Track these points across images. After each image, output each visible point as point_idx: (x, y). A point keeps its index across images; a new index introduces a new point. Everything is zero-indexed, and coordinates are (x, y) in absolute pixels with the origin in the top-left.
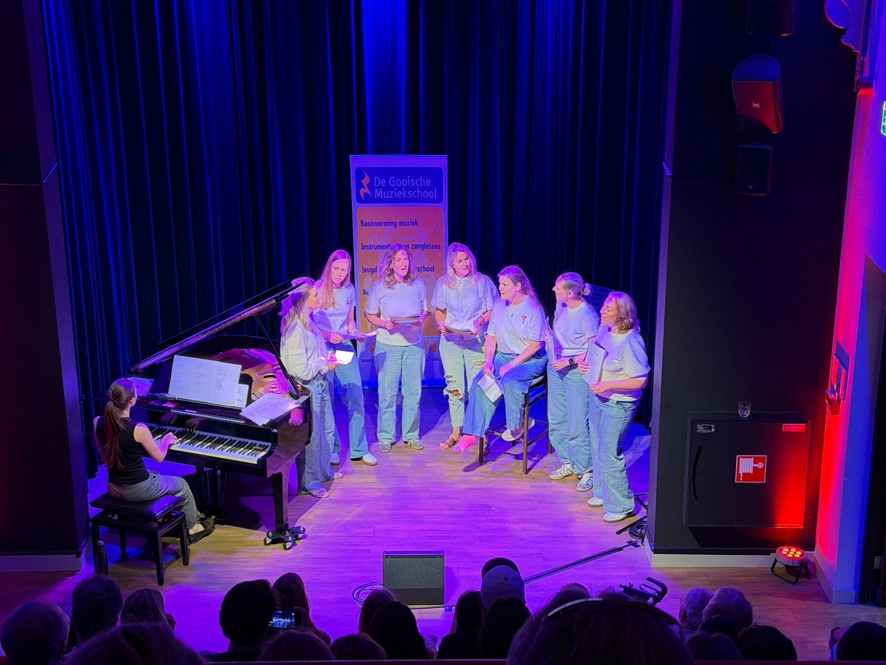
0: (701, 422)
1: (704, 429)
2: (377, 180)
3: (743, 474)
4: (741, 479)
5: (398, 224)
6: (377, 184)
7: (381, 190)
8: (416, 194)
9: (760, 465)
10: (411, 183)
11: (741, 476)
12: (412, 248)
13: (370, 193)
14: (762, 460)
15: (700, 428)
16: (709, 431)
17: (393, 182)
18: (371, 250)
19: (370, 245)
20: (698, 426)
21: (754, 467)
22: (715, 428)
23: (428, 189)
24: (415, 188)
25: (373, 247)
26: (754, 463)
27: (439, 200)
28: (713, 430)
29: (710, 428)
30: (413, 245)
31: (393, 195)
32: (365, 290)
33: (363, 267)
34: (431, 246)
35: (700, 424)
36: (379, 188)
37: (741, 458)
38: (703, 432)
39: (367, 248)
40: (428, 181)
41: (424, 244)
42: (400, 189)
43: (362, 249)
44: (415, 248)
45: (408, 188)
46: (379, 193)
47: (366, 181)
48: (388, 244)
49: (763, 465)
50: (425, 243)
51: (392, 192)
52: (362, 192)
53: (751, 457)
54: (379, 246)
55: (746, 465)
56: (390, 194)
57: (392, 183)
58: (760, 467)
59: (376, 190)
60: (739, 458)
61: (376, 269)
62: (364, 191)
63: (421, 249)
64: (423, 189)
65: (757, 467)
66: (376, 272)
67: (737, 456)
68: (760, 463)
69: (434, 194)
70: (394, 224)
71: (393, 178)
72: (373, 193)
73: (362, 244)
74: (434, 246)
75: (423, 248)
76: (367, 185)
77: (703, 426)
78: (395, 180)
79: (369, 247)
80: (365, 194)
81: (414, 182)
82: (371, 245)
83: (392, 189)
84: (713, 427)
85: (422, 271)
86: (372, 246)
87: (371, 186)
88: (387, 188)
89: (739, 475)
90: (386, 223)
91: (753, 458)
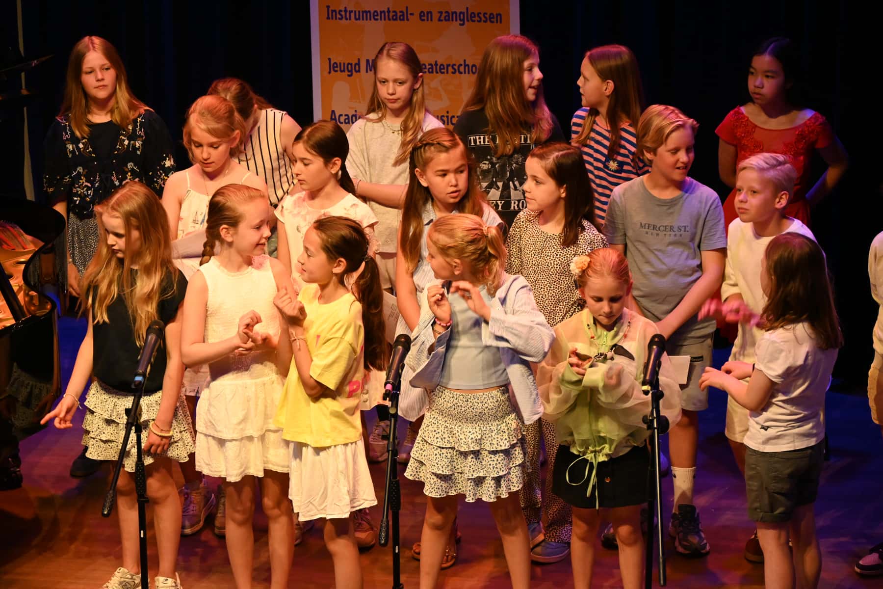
12: (440, 20)
18: (348, 21)
19: (346, 11)
25: (353, 15)
30: (441, 13)
32: (333, 112)
33: (329, 59)
34: (481, 16)
39: (338, 16)
41: (465, 10)
43: (328, 18)
44: (446, 20)
48: (386, 10)
50: (467, 8)
54: (366, 12)
61: (358, 64)
63: (459, 22)
66: (359, 71)
73: (328, 7)
74: (487, 16)
75: (463, 20)
79: (343, 13)
82: (348, 9)
85: (461, 73)
86: (351, 12)
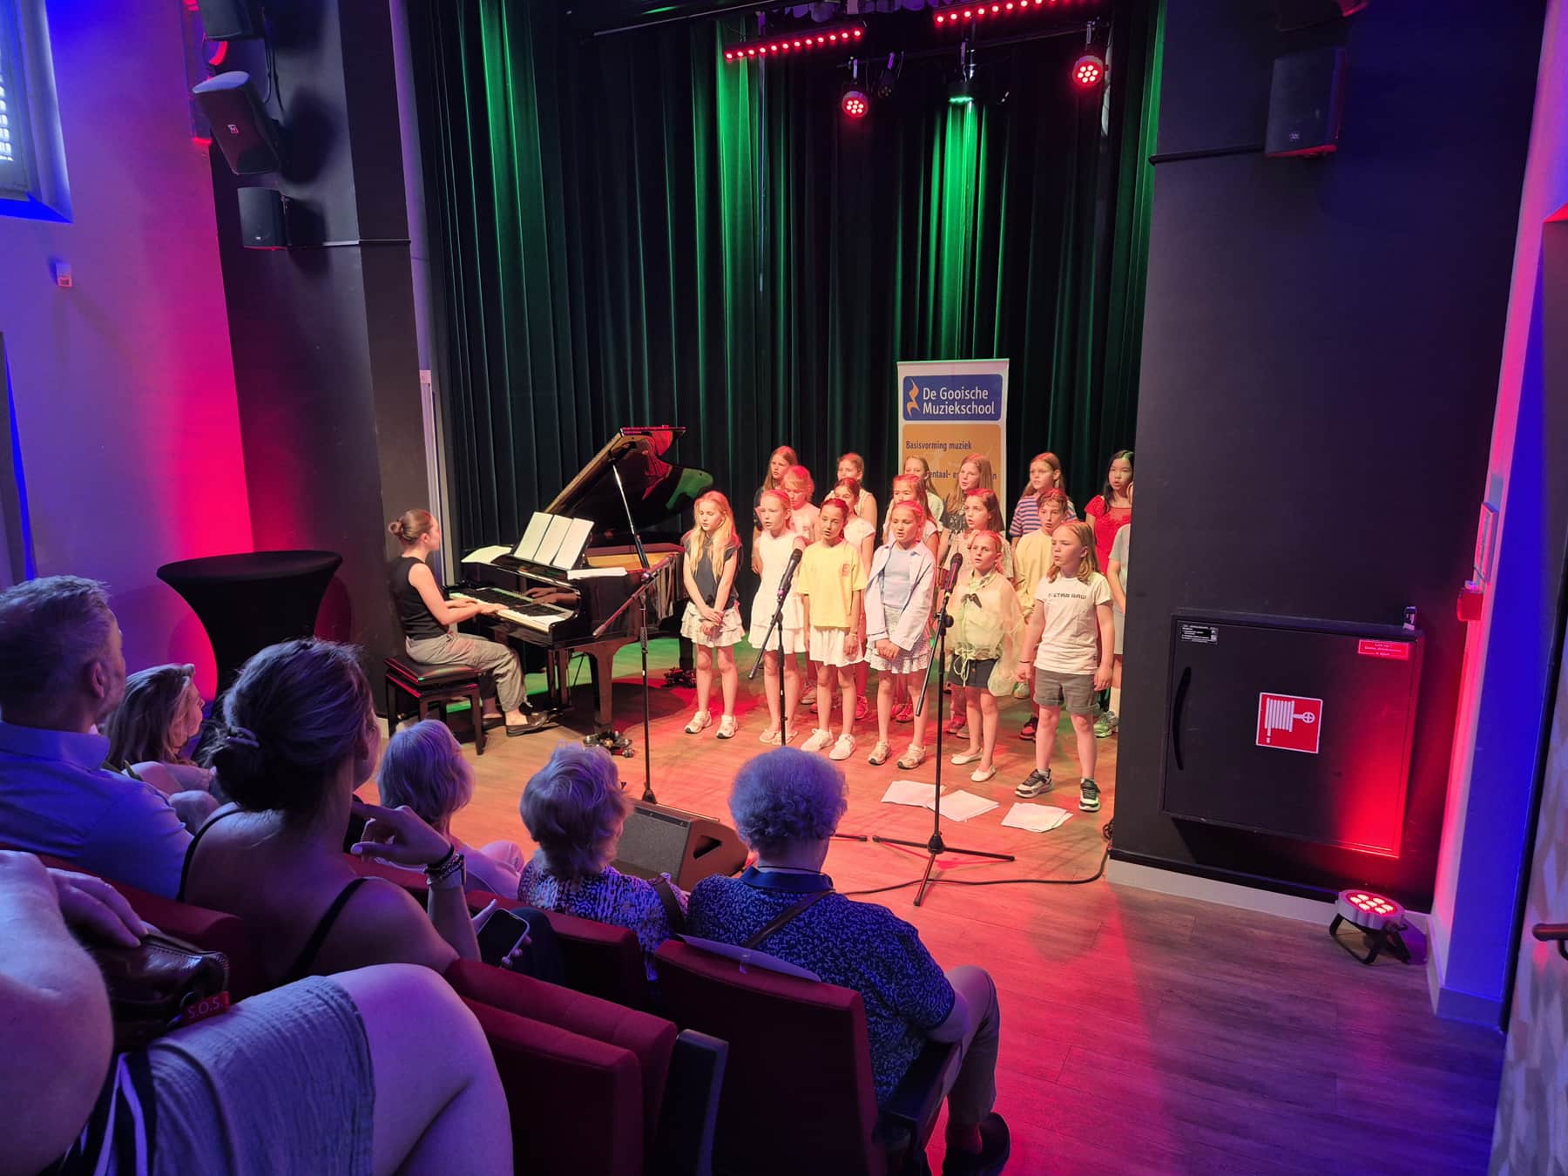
0: (1191, 620)
1: (1197, 634)
2: (927, 392)
3: (1273, 730)
4: (1268, 740)
5: (948, 446)
6: (926, 396)
7: (930, 404)
8: (970, 409)
9: (1308, 717)
10: (965, 396)
11: (1269, 734)
13: (917, 407)
14: (1313, 708)
15: (1189, 633)
16: (1205, 640)
17: (945, 394)
20: (1185, 627)
21: (1294, 719)
22: (1219, 635)
23: (984, 402)
24: (969, 402)
26: (1295, 713)
27: (996, 416)
28: (1214, 638)
29: (1208, 633)
31: (944, 411)
35: (1189, 625)
36: (927, 402)
37: (1268, 699)
38: (1194, 640)
40: (985, 393)
42: (952, 402)
45: (961, 402)
46: (927, 408)
47: (914, 393)
49: (1313, 718)
51: (943, 407)
52: (910, 406)
53: (1290, 700)
55: (1278, 714)
56: (940, 409)
57: (943, 396)
58: (1308, 722)
59: (925, 404)
60: (1265, 698)
62: (913, 405)
64: (978, 402)
65: (1301, 720)
67: (1261, 694)
68: (1309, 713)
69: (990, 409)
70: (943, 446)
71: (945, 388)
72: (921, 407)
76: (916, 398)
77: (1194, 629)
78: (947, 391)
80: (913, 409)
81: (969, 393)
83: (943, 402)
84: (1213, 632)
87: (919, 399)
88: (937, 402)
89: (1264, 731)
90: (935, 446)
91: (1293, 702)
